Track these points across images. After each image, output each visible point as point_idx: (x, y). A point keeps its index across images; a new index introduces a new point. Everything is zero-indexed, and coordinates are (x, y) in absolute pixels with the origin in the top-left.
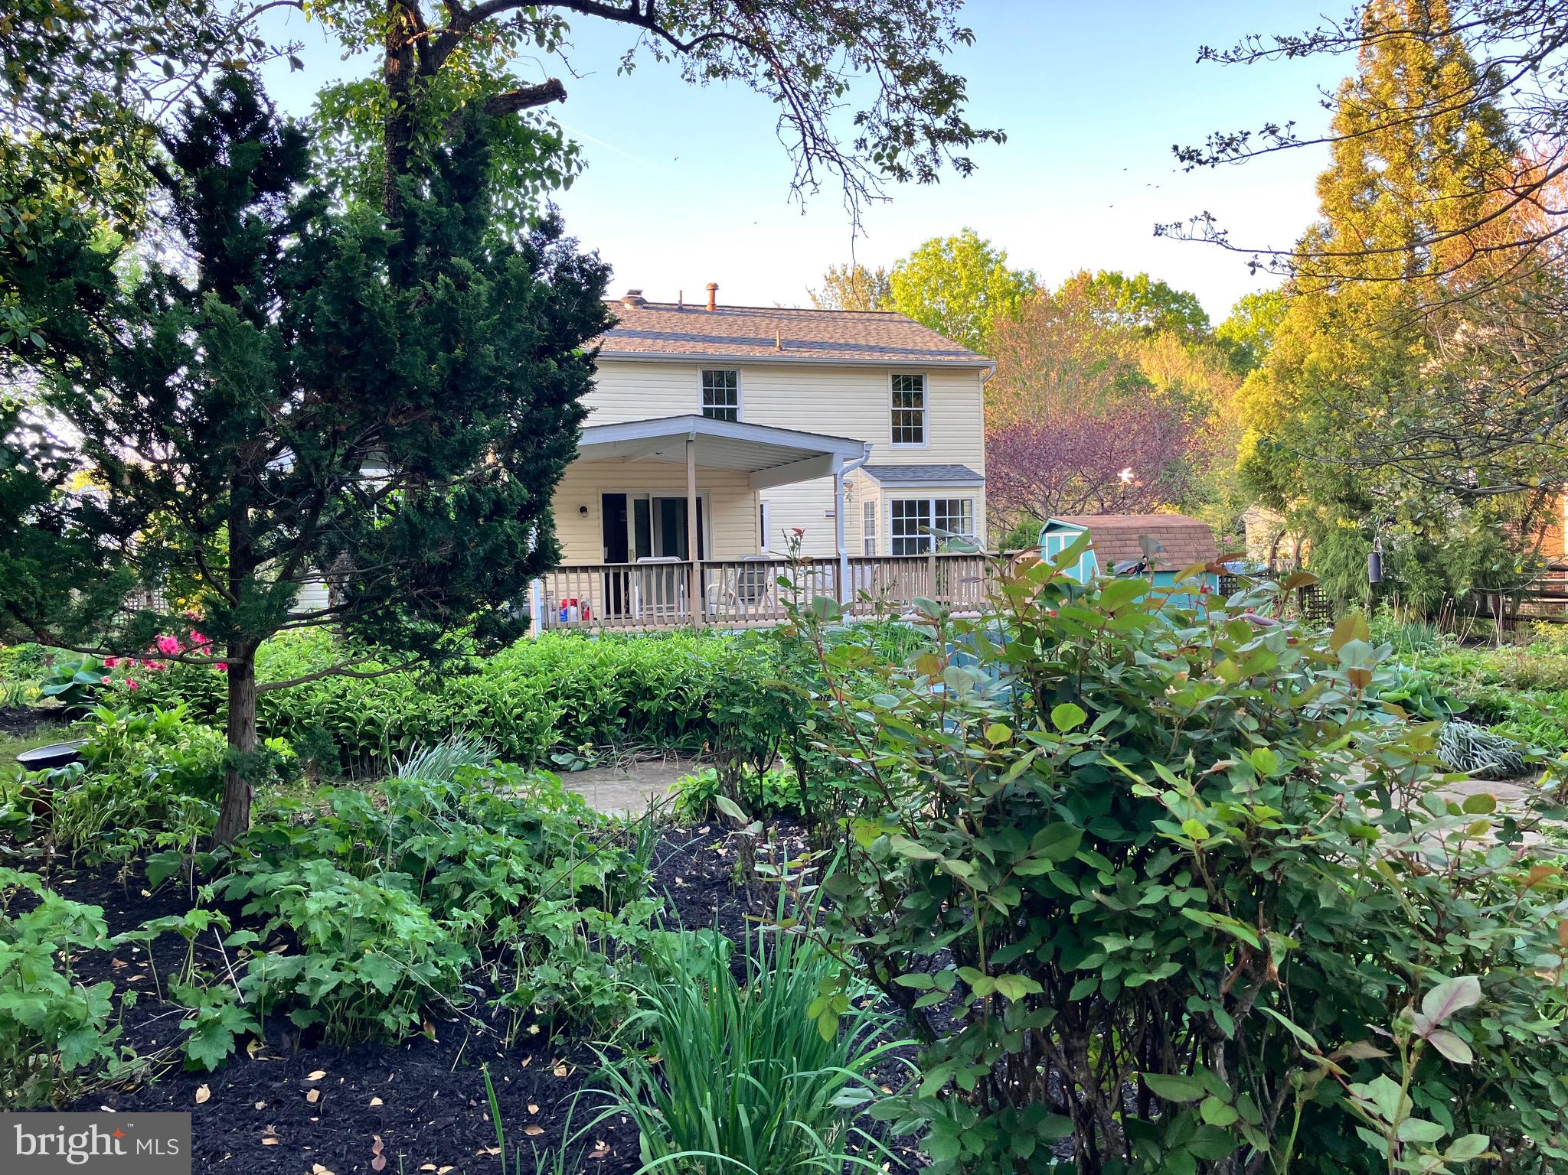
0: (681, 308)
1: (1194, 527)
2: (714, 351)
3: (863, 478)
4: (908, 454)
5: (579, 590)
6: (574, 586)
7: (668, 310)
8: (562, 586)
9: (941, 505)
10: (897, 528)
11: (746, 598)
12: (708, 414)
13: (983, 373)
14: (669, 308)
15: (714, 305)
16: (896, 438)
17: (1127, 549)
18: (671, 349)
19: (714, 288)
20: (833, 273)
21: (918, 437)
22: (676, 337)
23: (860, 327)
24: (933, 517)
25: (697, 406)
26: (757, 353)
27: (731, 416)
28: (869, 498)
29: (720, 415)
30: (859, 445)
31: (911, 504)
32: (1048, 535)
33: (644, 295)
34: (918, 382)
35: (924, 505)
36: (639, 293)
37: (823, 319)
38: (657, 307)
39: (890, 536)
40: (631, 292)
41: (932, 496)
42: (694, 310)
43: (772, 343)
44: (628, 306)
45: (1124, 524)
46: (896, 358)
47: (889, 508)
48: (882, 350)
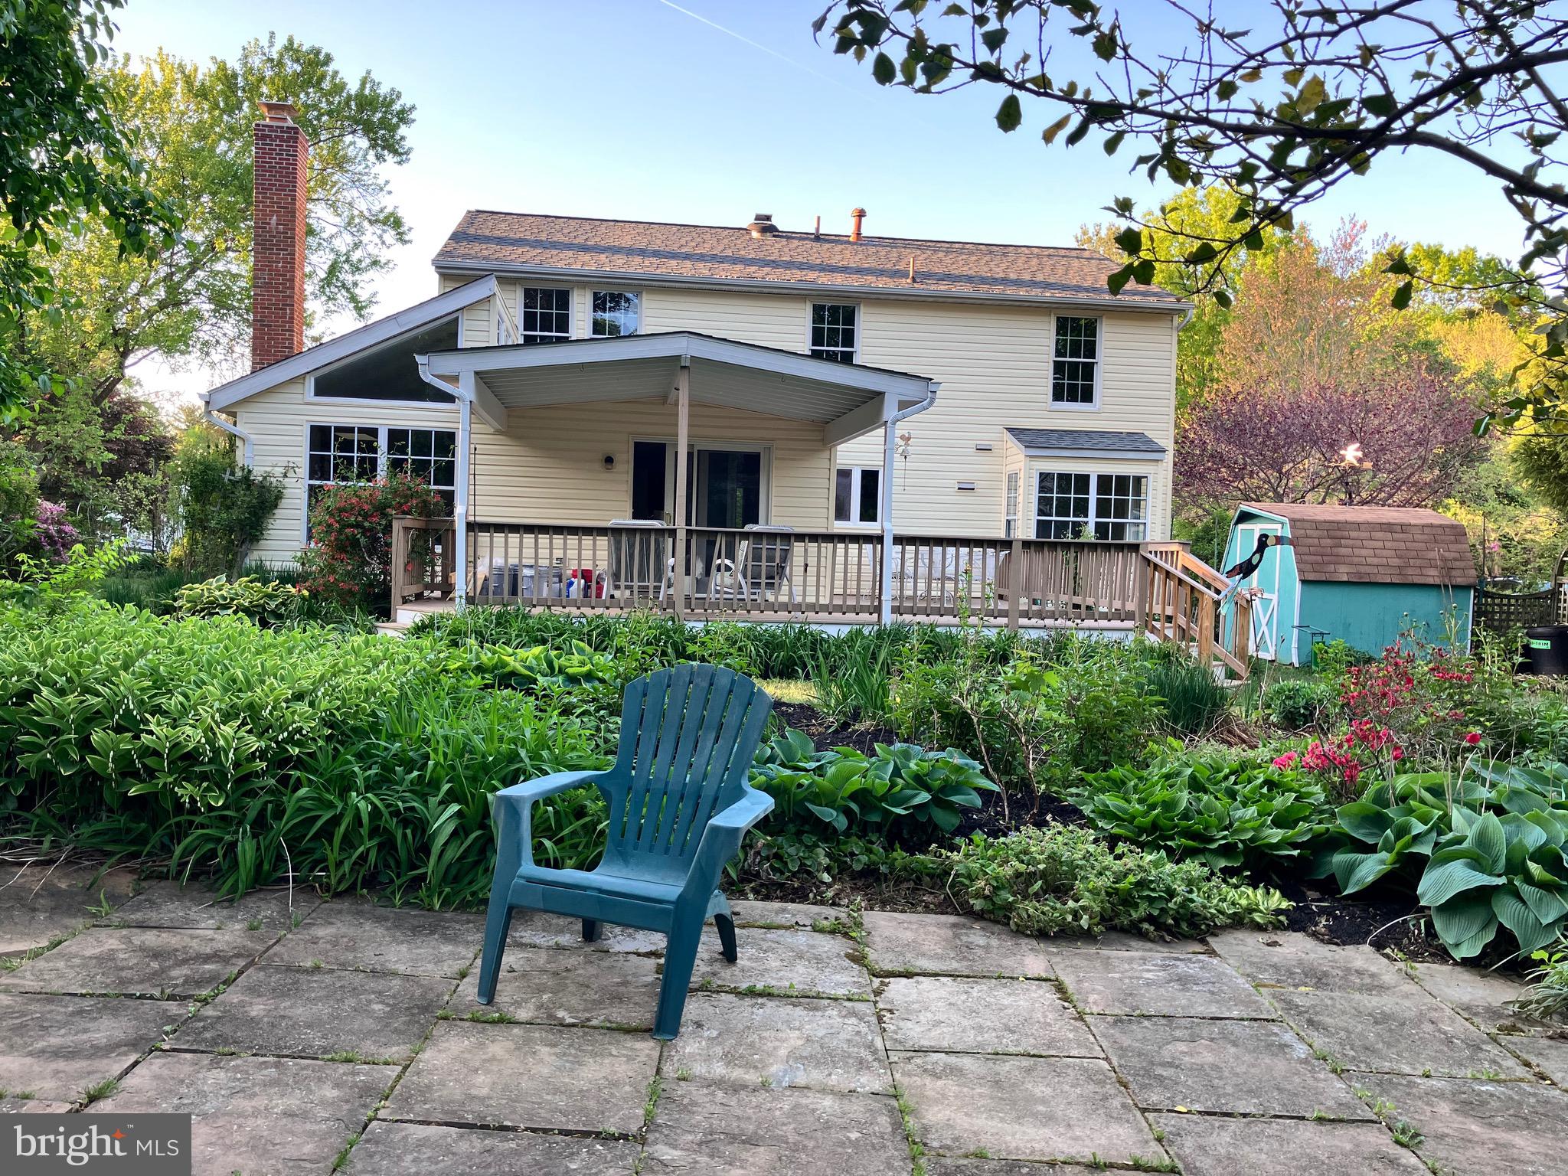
0: (818, 237)
1: (1440, 526)
2: (825, 280)
3: (1010, 444)
4: (1072, 416)
5: (594, 559)
6: (587, 554)
7: (800, 239)
8: (572, 554)
9: (1104, 481)
10: (1044, 506)
11: (763, 581)
12: (816, 355)
13: (1177, 320)
14: (803, 237)
15: (859, 234)
16: (1058, 396)
17: (1343, 551)
18: (774, 277)
19: (861, 214)
20: (1085, 233)
21: (1087, 396)
22: (789, 265)
23: (1035, 261)
24: (1093, 496)
25: (805, 346)
26: (882, 284)
27: (847, 359)
28: (1012, 468)
29: (831, 357)
30: (923, 384)
31: (1064, 478)
32: (1241, 526)
33: (774, 222)
34: (1091, 329)
35: (1083, 481)
36: (768, 218)
37: (991, 252)
38: (789, 236)
39: (1034, 517)
40: (758, 218)
41: (1094, 469)
42: (836, 240)
43: (905, 275)
44: (755, 234)
45: (1341, 518)
46: (1059, 295)
47: (1035, 482)
48: (1048, 286)
